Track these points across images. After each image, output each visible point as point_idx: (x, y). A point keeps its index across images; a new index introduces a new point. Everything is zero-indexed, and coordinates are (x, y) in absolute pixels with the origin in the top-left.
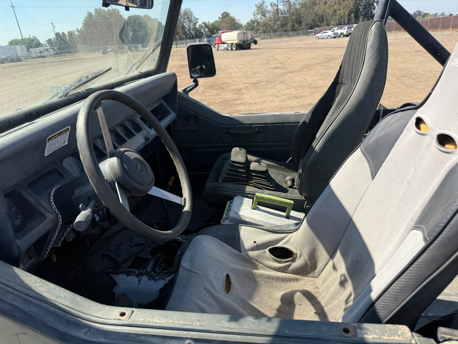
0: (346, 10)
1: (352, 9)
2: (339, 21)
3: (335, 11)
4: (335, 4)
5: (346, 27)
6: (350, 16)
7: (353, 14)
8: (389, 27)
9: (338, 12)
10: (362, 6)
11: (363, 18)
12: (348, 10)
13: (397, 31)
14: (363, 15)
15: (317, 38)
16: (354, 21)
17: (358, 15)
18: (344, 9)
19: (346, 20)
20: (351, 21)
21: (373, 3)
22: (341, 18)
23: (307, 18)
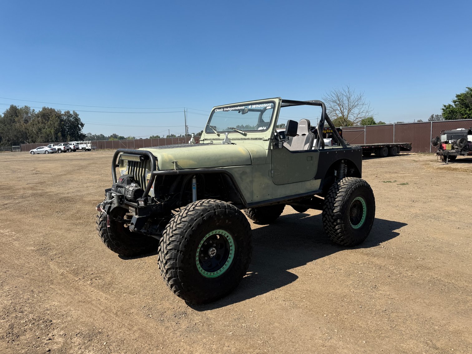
0: (52, 129)
1: (58, 129)
2: (46, 138)
3: (40, 130)
4: (39, 122)
5: (62, 144)
6: (57, 135)
7: (60, 133)
8: (101, 145)
9: (43, 131)
10: (67, 126)
11: (70, 137)
12: (54, 129)
13: (109, 149)
14: (70, 135)
15: (33, 153)
16: (62, 139)
17: (65, 135)
18: (49, 128)
19: (54, 138)
20: (58, 139)
21: (78, 125)
22: (48, 136)
23: (8, 134)
